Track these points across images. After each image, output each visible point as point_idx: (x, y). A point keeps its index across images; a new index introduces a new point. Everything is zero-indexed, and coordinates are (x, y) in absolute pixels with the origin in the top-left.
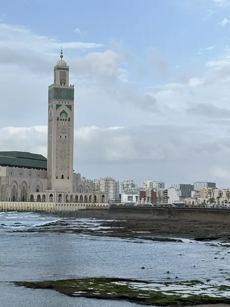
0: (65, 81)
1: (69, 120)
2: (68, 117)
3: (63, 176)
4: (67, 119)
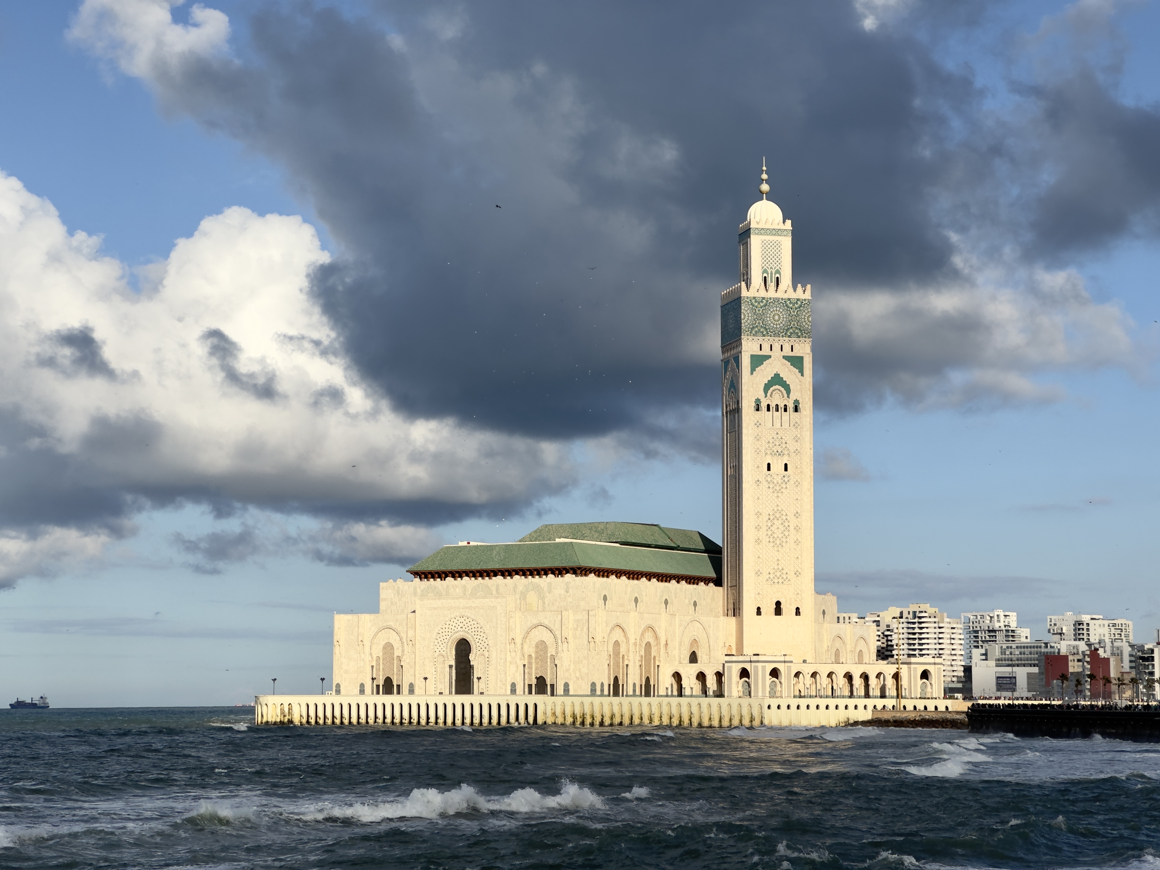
0: (778, 272)
1: (796, 409)
2: (794, 396)
4: (791, 406)
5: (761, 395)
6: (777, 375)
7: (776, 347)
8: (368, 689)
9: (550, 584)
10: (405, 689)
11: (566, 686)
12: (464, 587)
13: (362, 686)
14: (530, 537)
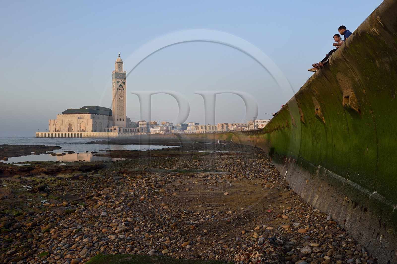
0: (121, 69)
1: (124, 90)
2: (123, 88)
3: (121, 119)
4: (123, 89)
5: (118, 88)
7: (121, 80)
10: (61, 131)
11: (87, 131)
12: (71, 116)
13: (54, 131)
14: (82, 108)
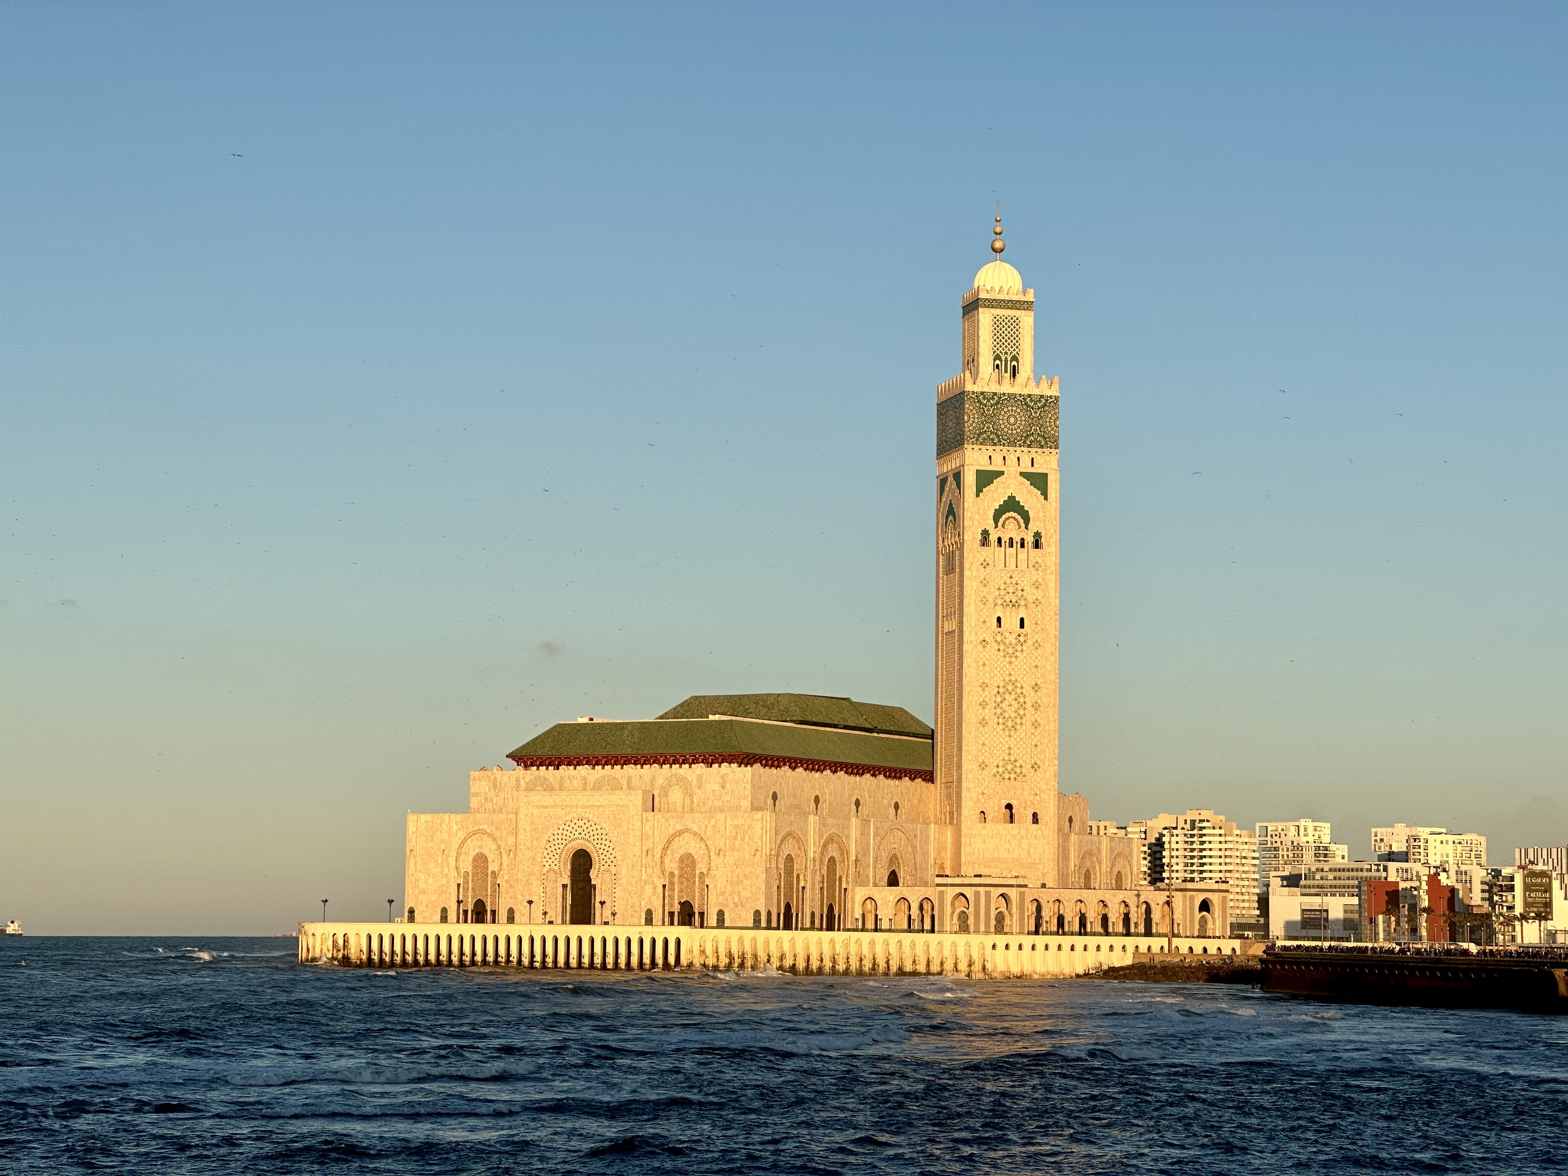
0: (1015, 358)
3: (1010, 807)
4: (1030, 540)
5: (990, 524)
6: (1012, 498)
7: (1012, 458)
8: (452, 915)
9: (700, 777)
10: (502, 915)
11: (721, 914)
13: (444, 911)
14: (675, 712)
